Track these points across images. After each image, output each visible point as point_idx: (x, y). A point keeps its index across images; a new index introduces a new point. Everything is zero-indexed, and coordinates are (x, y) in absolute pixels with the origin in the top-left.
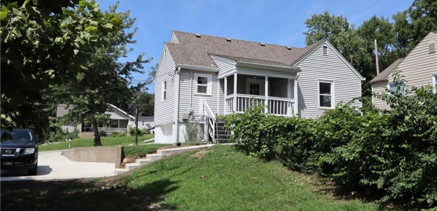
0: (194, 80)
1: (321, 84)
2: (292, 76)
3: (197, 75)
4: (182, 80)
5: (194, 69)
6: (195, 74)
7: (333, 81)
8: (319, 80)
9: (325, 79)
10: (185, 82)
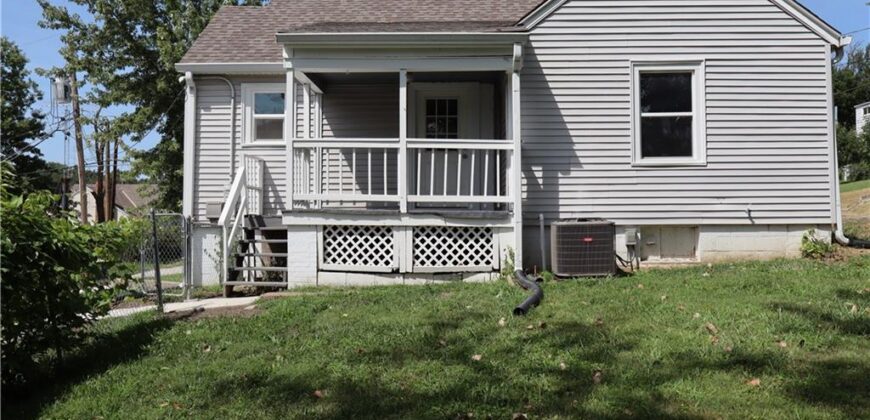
0: (241, 105)
1: (645, 77)
2: (501, 60)
3: (249, 91)
4: (205, 109)
5: (239, 71)
6: (243, 86)
7: (698, 63)
8: (636, 64)
9: (664, 58)
10: (213, 111)
